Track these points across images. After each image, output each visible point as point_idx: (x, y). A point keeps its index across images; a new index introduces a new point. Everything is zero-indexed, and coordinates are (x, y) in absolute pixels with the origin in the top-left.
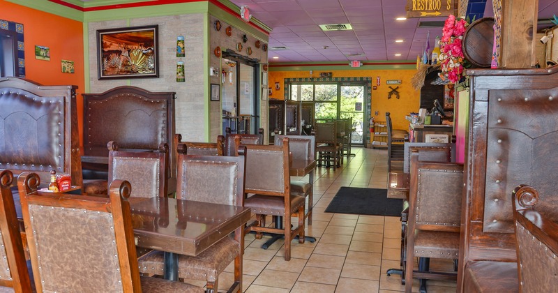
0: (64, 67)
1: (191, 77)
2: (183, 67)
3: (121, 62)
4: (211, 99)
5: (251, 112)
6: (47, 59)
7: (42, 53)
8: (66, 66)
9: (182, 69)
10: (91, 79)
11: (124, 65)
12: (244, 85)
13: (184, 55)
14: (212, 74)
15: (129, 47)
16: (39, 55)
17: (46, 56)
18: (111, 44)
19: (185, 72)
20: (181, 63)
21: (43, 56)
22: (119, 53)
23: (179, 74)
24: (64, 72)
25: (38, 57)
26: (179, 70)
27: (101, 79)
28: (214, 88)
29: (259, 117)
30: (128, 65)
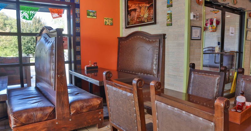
0: (106, 22)
1: (176, 21)
2: (171, 14)
3: (136, 16)
4: (191, 38)
5: (236, 49)
6: (94, 17)
7: (91, 14)
8: (107, 21)
9: (170, 15)
10: (122, 28)
11: (138, 18)
12: (229, 30)
13: (171, 6)
14: (192, 18)
15: (140, 5)
16: (89, 15)
17: (94, 16)
18: (132, 6)
19: (172, 19)
20: (169, 12)
21: (92, 16)
22: (135, 10)
23: (168, 20)
24: (106, 25)
25: (88, 17)
26: (168, 17)
27: (126, 28)
28: (194, 30)
29: (242, 53)
30: (140, 18)
